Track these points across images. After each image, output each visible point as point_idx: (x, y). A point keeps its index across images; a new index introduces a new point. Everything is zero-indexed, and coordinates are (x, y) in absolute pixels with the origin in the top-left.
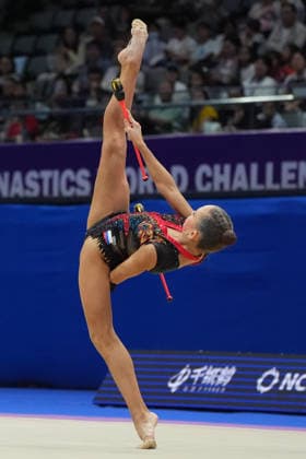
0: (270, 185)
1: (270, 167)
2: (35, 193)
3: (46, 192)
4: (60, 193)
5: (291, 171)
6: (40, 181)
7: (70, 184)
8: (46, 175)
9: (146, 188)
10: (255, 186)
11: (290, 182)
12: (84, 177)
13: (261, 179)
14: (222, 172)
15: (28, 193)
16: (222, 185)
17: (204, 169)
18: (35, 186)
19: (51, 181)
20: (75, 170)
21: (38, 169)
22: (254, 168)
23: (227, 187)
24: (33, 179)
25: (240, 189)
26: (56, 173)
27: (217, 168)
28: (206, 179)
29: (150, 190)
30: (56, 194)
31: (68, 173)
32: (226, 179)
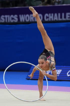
0: (63, 19)
1: (63, 14)
2: (3, 21)
3: (6, 21)
4: (10, 21)
5: (69, 15)
6: (5, 18)
7: (13, 19)
8: (6, 16)
9: (32, 20)
10: (60, 19)
11: (68, 18)
12: (16, 17)
13: (61, 17)
14: (51, 15)
15: (2, 21)
16: (51, 19)
17: (46, 15)
18: (4, 19)
19: (7, 18)
20: (14, 15)
21: (4, 15)
22: (59, 14)
23: (52, 20)
24: (3, 17)
25: (56, 20)
26: (9, 16)
27: (50, 14)
28: (47, 17)
29: (33, 20)
30: (9, 21)
31: (12, 16)
32: (52, 17)
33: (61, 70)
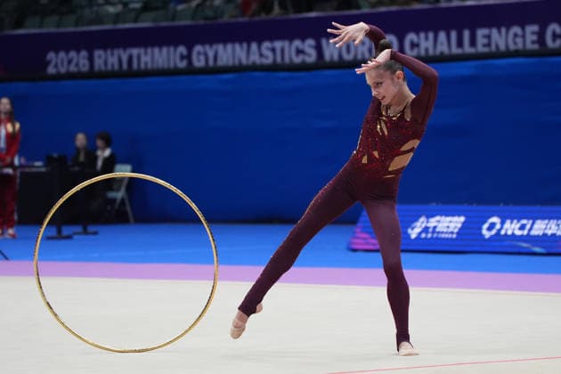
0: (468, 49)
1: (466, 34)
2: (269, 61)
3: (279, 59)
4: (291, 60)
5: (485, 36)
6: (273, 50)
7: (299, 52)
8: (278, 44)
10: (455, 50)
11: (484, 46)
12: (310, 46)
13: (460, 44)
14: (427, 38)
15: (265, 61)
16: (427, 50)
17: (411, 37)
18: (270, 54)
19: (283, 51)
20: (303, 40)
21: (271, 39)
22: (454, 35)
23: (431, 52)
24: (268, 49)
25: (442, 53)
26: (286, 43)
27: (422, 35)
28: (414, 45)
30: (287, 60)
31: (297, 43)
32: (430, 44)
33: (462, 219)
